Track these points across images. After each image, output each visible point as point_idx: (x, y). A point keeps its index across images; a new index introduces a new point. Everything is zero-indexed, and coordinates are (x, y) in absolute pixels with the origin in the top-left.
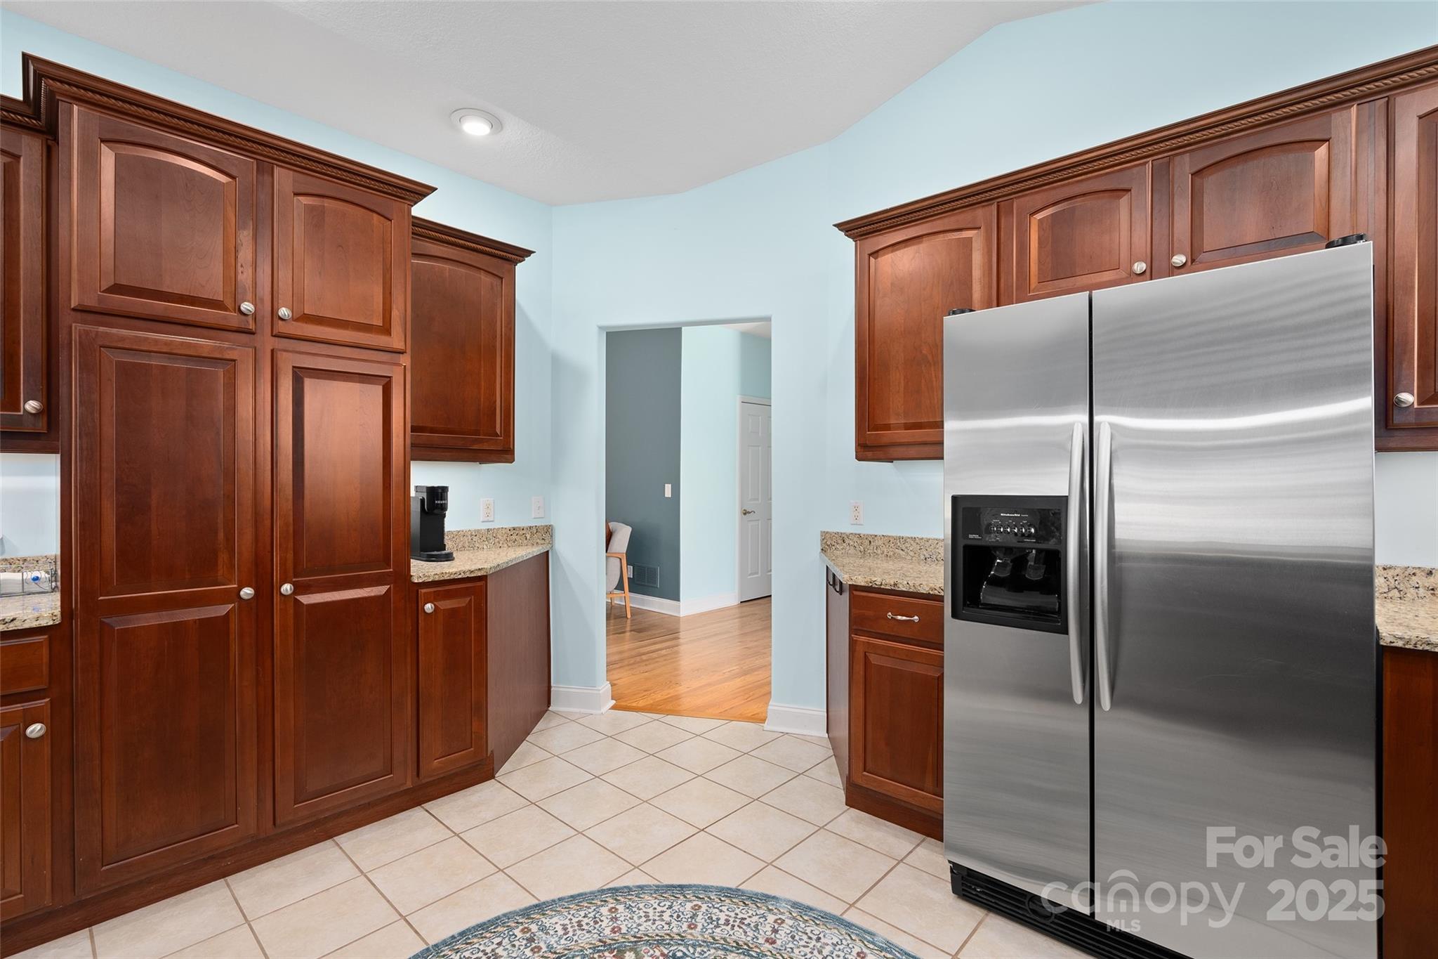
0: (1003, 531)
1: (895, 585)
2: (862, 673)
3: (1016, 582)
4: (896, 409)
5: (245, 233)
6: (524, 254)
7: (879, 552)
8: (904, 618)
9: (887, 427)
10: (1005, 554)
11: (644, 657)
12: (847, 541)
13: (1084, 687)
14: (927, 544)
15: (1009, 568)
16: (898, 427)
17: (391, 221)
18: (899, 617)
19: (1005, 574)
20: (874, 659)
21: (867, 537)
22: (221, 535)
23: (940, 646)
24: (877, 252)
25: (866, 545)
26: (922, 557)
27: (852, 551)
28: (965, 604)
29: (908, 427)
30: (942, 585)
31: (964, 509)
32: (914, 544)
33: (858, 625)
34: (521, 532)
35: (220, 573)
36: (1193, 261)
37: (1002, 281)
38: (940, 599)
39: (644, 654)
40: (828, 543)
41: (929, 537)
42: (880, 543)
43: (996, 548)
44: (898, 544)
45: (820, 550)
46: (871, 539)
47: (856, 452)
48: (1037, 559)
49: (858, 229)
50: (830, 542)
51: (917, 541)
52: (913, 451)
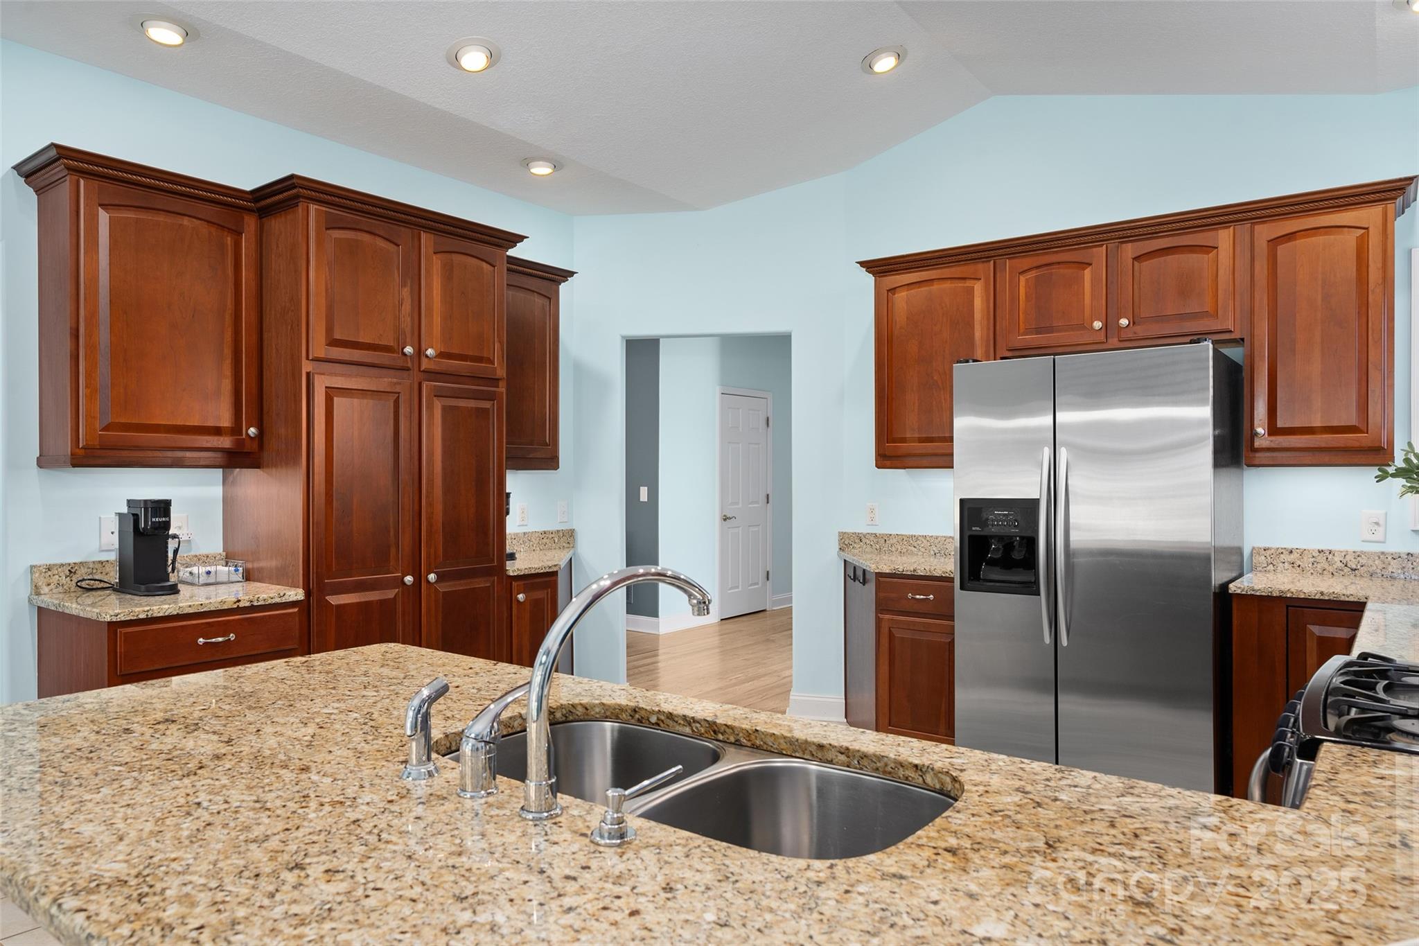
0: (998, 524)
1: (914, 570)
2: (887, 645)
3: (1006, 563)
4: (911, 424)
5: (406, 290)
6: (566, 275)
7: (893, 549)
8: (922, 597)
9: (903, 440)
10: (998, 541)
11: (641, 669)
12: (864, 540)
13: (1051, 632)
14: (936, 541)
15: (1001, 552)
16: (913, 440)
17: (494, 267)
18: (918, 597)
19: (998, 555)
20: (898, 634)
21: (882, 536)
22: (392, 533)
23: (951, 617)
24: (895, 288)
25: (882, 542)
26: (932, 553)
27: (868, 549)
28: (969, 579)
29: (921, 440)
30: (953, 568)
31: (969, 508)
32: (925, 541)
33: (882, 606)
34: (551, 536)
35: (391, 564)
36: (1134, 323)
37: (998, 324)
38: (951, 580)
39: (640, 667)
40: (846, 543)
41: (938, 535)
42: (895, 541)
43: (992, 537)
44: (911, 542)
45: (838, 550)
46: (886, 538)
47: (876, 461)
48: (1020, 544)
49: (878, 267)
50: (847, 541)
51: (928, 538)
52: (925, 461)
